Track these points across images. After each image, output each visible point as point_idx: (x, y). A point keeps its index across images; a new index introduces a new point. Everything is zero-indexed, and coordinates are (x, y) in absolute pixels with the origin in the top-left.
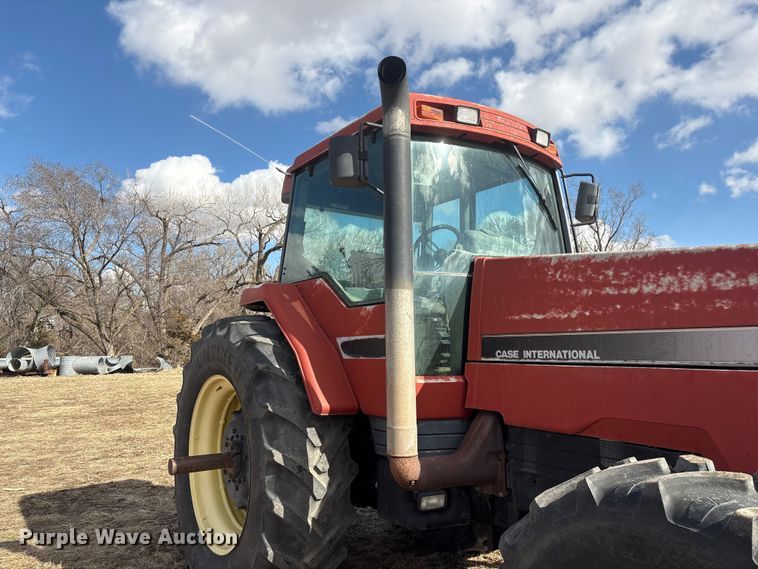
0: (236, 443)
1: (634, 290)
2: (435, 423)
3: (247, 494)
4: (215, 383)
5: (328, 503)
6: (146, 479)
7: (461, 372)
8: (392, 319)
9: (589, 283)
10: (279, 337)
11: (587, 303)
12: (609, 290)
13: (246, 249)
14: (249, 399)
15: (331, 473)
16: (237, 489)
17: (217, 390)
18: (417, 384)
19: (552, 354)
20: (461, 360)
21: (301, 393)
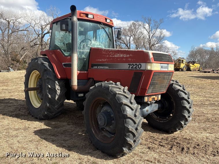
0: (40, 85)
1: (114, 56)
2: (82, 80)
3: (43, 96)
4: (35, 72)
5: (60, 96)
6: (14, 98)
7: (87, 71)
8: (73, 60)
9: (108, 55)
10: (49, 62)
11: (108, 58)
12: (111, 56)
13: (37, 33)
14: (43, 75)
15: (61, 90)
16: (40, 95)
17: (35, 74)
18: (78, 73)
19: (102, 67)
20: (87, 68)
21: (54, 74)
